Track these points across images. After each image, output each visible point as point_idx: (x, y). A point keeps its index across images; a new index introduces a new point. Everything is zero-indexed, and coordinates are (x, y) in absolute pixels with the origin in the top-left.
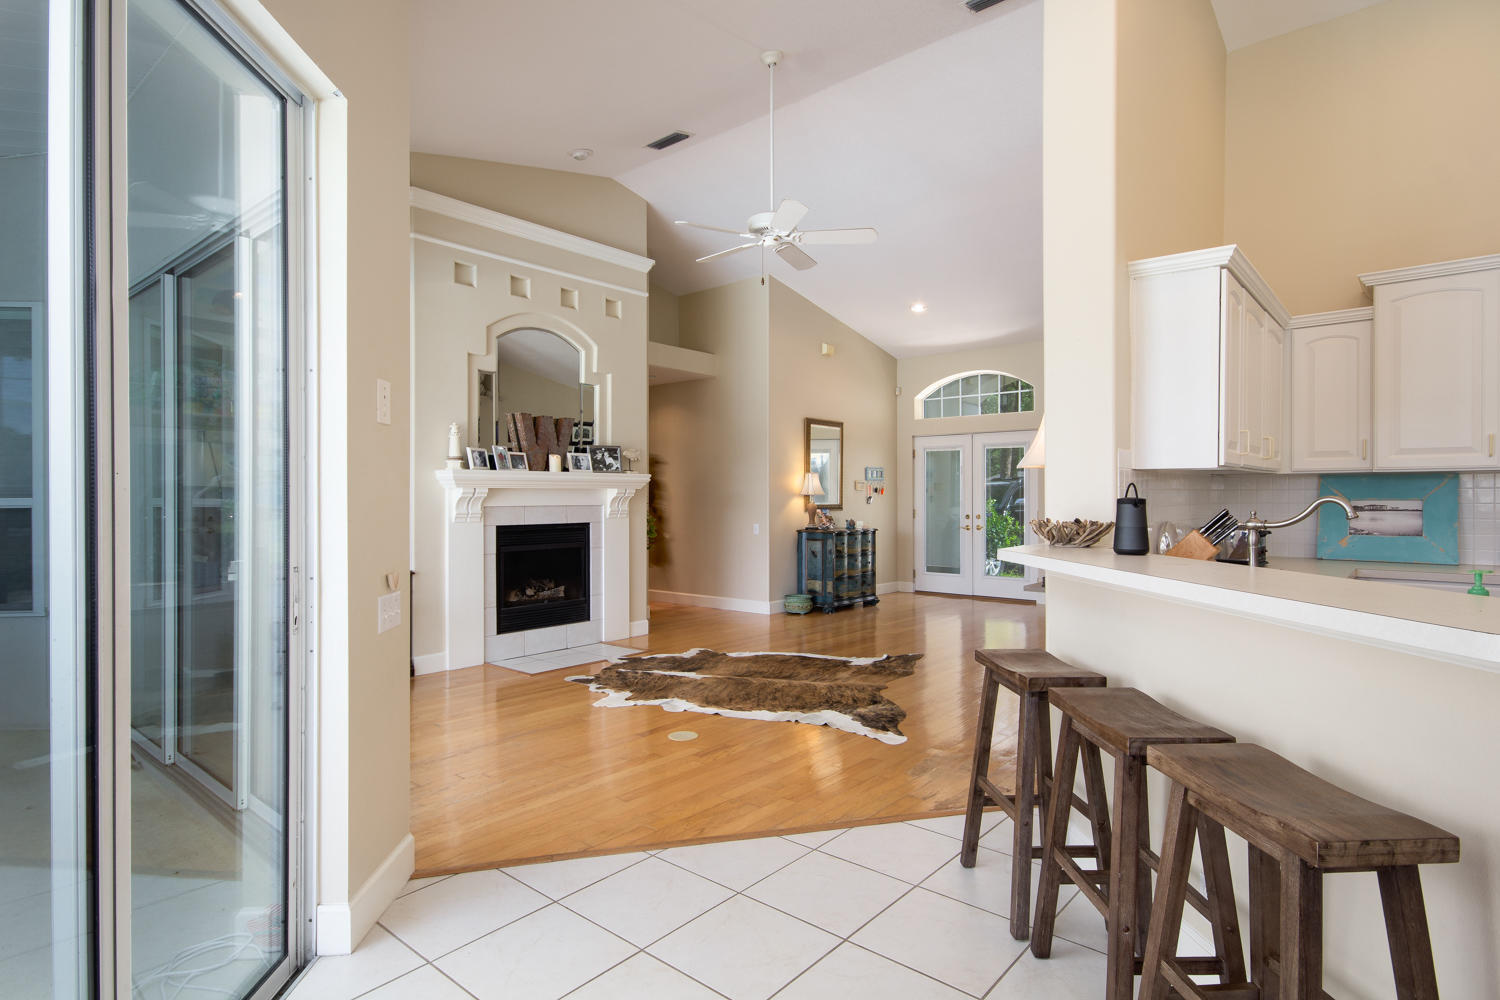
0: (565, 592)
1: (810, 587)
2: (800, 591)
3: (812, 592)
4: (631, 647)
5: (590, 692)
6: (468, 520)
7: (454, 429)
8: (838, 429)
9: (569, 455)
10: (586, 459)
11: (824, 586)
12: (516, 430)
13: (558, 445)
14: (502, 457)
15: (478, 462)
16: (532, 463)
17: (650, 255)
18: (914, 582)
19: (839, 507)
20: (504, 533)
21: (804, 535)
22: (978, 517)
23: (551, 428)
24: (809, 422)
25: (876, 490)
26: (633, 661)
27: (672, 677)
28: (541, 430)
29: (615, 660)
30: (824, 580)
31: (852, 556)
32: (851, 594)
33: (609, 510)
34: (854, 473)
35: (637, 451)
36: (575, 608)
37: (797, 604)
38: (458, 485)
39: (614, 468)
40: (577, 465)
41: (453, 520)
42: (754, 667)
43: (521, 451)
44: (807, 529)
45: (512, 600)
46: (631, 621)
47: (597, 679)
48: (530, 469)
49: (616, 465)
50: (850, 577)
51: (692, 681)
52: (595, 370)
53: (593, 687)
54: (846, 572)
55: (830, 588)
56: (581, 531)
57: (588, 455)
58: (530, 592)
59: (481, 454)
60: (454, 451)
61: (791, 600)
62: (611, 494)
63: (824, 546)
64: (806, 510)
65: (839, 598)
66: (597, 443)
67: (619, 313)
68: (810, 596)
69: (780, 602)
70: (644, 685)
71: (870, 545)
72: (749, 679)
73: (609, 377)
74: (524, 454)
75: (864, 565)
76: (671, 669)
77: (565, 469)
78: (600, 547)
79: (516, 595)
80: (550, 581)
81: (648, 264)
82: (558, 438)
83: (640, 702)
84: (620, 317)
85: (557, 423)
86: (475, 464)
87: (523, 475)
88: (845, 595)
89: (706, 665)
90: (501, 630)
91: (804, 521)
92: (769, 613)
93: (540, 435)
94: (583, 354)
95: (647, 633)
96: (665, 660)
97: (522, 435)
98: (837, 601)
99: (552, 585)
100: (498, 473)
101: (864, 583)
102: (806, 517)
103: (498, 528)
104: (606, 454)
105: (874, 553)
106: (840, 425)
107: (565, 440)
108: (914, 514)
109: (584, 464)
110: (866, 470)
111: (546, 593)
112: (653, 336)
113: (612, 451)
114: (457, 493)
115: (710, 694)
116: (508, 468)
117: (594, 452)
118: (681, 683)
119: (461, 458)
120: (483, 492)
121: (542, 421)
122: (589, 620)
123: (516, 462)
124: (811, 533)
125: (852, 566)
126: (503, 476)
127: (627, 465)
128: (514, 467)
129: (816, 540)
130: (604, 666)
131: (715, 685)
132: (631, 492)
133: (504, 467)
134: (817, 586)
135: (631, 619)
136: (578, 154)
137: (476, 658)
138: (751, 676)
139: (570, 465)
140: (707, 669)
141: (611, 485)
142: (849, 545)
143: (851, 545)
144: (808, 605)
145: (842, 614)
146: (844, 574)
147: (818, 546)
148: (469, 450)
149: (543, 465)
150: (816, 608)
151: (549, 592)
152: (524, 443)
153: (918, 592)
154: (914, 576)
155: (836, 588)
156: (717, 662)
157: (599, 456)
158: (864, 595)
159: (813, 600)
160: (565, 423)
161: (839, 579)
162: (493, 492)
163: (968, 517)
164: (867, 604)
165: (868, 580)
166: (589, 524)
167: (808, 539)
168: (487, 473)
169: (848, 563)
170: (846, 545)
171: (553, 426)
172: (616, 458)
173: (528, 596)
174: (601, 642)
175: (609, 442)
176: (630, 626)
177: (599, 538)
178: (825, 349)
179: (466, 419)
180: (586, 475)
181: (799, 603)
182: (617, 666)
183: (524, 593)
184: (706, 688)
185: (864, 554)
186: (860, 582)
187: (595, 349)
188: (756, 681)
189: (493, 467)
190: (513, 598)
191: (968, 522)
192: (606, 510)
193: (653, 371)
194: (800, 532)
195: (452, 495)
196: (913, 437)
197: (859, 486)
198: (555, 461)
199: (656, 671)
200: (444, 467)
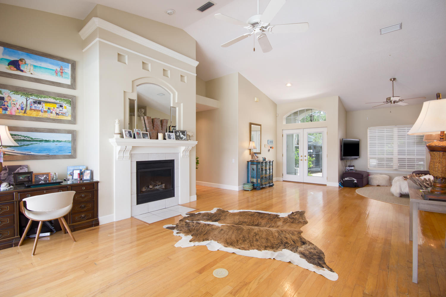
0: (165, 186)
1: (252, 181)
2: (248, 182)
3: (252, 182)
4: (190, 207)
5: (174, 235)
6: (124, 159)
7: (117, 122)
8: (260, 127)
9: (166, 134)
10: (173, 135)
11: (257, 181)
12: (145, 123)
13: (162, 129)
14: (138, 134)
15: (128, 135)
16: (151, 136)
17: (197, 60)
18: (283, 177)
19: (260, 153)
20: (140, 165)
21: (250, 163)
22: (305, 156)
23: (159, 123)
24: (251, 124)
25: (271, 147)
26: (192, 215)
27: (209, 225)
28: (155, 124)
29: (185, 215)
30: (257, 178)
31: (266, 170)
32: (266, 183)
33: (182, 155)
34: (265, 142)
35: (192, 133)
36: (169, 192)
37: (248, 187)
38: (118, 145)
39: (184, 139)
40: (169, 137)
41: (117, 160)
42: (242, 219)
43: (147, 131)
44: (250, 161)
45: (143, 190)
46: (190, 196)
47: (177, 227)
48: (151, 138)
49: (184, 137)
50: (265, 177)
51: (218, 228)
52: (176, 101)
53: (175, 231)
54: (264, 175)
55: (259, 181)
56: (172, 162)
57: (174, 134)
58: (151, 187)
59: (129, 132)
60: (117, 131)
61: (246, 185)
62: (183, 148)
63: (257, 167)
64: (250, 154)
65: (262, 185)
66: (177, 129)
67: (186, 81)
68: (252, 184)
69: (241, 186)
70: (197, 230)
71: (271, 166)
72: (241, 226)
73: (182, 104)
74: (148, 133)
75: (270, 173)
76: (208, 220)
77: (165, 139)
78: (178, 169)
79: (145, 188)
80: (159, 182)
81: (196, 63)
82: (162, 127)
83: (197, 244)
84: (186, 82)
85: (162, 121)
86: (126, 136)
87: (147, 140)
88: (264, 183)
89: (222, 218)
90: (138, 203)
91: (249, 158)
92: (238, 190)
93: (155, 126)
94: (172, 95)
95: (196, 200)
96: (204, 215)
97: (147, 125)
98: (261, 186)
99: (160, 183)
100: (137, 140)
101: (269, 179)
102: (250, 157)
103: (137, 162)
104: (181, 133)
105: (272, 169)
106: (260, 125)
107: (165, 128)
108: (283, 155)
109: (172, 137)
110: (268, 141)
111: (157, 187)
112: (198, 93)
113: (183, 132)
114: (119, 148)
115: (227, 237)
116: (141, 138)
117: (176, 132)
118: (213, 229)
119: (120, 134)
120: (130, 148)
121: (155, 120)
122: (174, 196)
123: (144, 136)
124: (252, 162)
125: (266, 173)
126: (139, 141)
127: (189, 138)
128: (144, 138)
129: (255, 165)
130: (180, 218)
131: (228, 230)
132: (190, 148)
133: (139, 137)
134: (255, 180)
135: (190, 195)
136: (169, 12)
137: (127, 215)
138: (241, 224)
139: (167, 137)
140: (222, 220)
141: (183, 145)
142: (265, 166)
143: (266, 166)
144: (252, 187)
145: (263, 190)
146: (263, 176)
147: (255, 167)
148: (123, 130)
149: (156, 137)
150: (255, 188)
151: (159, 187)
152: (148, 129)
153: (284, 181)
154: (283, 176)
155: (261, 181)
156: (225, 216)
157: (178, 134)
158: (269, 183)
159: (253, 185)
160: (165, 121)
161: (262, 178)
162: (134, 148)
163: (301, 156)
164: (270, 186)
165: (270, 178)
166: (174, 160)
167: (251, 164)
168: (132, 140)
169: (265, 172)
170: (264, 166)
171: (160, 122)
172: (184, 135)
173: (150, 188)
174: (179, 205)
175: (182, 129)
176: (190, 198)
177: (178, 165)
178: (256, 99)
179: (123, 118)
180: (172, 141)
181: (249, 187)
182: (185, 218)
183: (148, 187)
184: (224, 233)
185: (270, 169)
186: (268, 179)
187: (177, 93)
188: (245, 227)
189: (134, 138)
190: (144, 190)
191: (302, 158)
192: (181, 155)
193: (198, 105)
194: (248, 162)
195: (117, 149)
196: (283, 130)
197: (266, 146)
198: (160, 135)
199: (202, 222)
200: (113, 137)
